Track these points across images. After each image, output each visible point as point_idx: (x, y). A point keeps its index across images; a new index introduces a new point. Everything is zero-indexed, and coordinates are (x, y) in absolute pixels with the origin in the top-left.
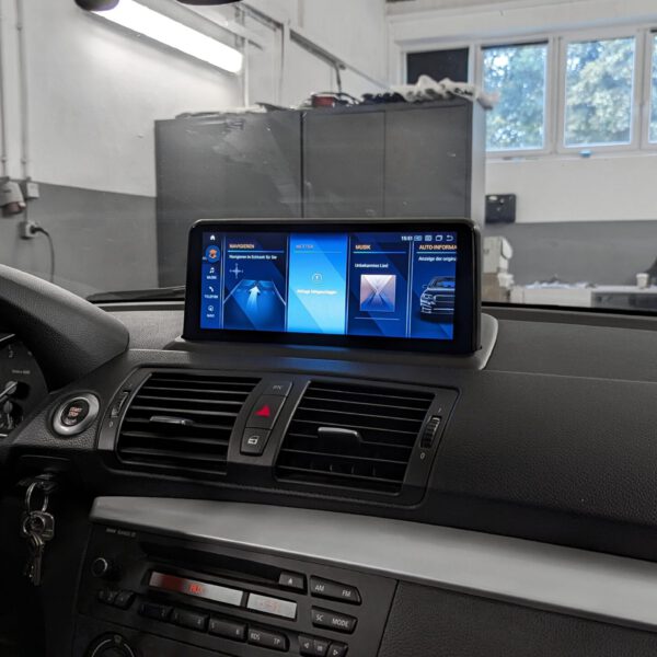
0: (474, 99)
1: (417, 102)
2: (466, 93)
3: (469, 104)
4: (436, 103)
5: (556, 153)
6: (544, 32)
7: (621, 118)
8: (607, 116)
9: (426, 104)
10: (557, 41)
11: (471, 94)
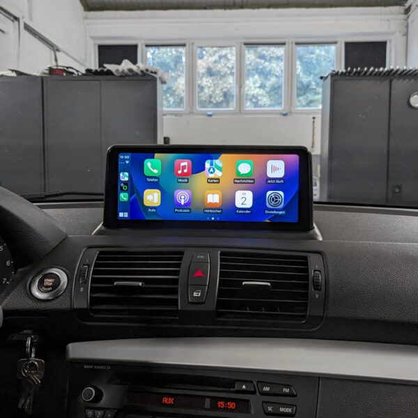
0: (157, 76)
1: (121, 76)
2: (152, 72)
3: (155, 79)
4: (135, 78)
5: (193, 113)
6: (184, 39)
7: (218, 94)
8: (211, 92)
9: (127, 78)
10: (191, 46)
11: (155, 73)
